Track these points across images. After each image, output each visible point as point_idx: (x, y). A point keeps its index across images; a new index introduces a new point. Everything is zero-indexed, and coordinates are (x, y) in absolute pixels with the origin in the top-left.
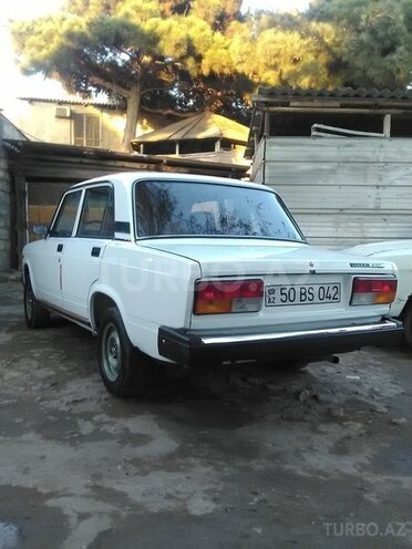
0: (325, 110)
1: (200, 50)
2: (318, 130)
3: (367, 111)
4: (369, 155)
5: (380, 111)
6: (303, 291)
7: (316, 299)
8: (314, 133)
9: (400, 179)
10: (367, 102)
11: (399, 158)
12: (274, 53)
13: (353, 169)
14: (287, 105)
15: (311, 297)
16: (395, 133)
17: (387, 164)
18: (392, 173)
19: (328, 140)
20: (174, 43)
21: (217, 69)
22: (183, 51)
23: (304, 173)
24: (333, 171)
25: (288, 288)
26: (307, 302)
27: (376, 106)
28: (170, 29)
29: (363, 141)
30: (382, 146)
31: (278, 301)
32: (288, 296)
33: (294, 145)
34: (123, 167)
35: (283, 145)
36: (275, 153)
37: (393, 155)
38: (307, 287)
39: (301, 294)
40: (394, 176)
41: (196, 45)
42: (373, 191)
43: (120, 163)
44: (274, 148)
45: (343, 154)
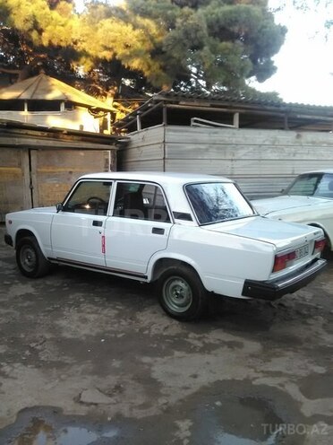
0: (201, 108)
1: (42, 25)
2: (196, 121)
3: (225, 110)
4: (227, 139)
5: (233, 110)
8: (193, 123)
9: (245, 155)
10: (226, 104)
11: (243, 141)
12: (112, 39)
13: (218, 149)
14: (177, 103)
16: (241, 126)
17: (237, 146)
18: (240, 151)
19: (203, 129)
20: (22, 18)
21: (55, 42)
22: (30, 25)
23: (189, 151)
24: (207, 150)
27: (231, 107)
28: (19, 6)
29: (224, 130)
30: (234, 134)
33: (182, 131)
34: (27, 134)
35: (175, 131)
36: (171, 137)
37: (239, 139)
40: (241, 153)
41: (39, 21)
42: (229, 163)
43: (25, 131)
44: (170, 133)
45: (213, 138)
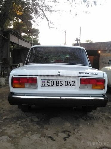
6: (58, 82)
7: (64, 85)
15: (61, 84)
25: (51, 81)
26: (59, 86)
31: (46, 85)
32: (51, 84)
38: (59, 81)
39: (57, 83)
